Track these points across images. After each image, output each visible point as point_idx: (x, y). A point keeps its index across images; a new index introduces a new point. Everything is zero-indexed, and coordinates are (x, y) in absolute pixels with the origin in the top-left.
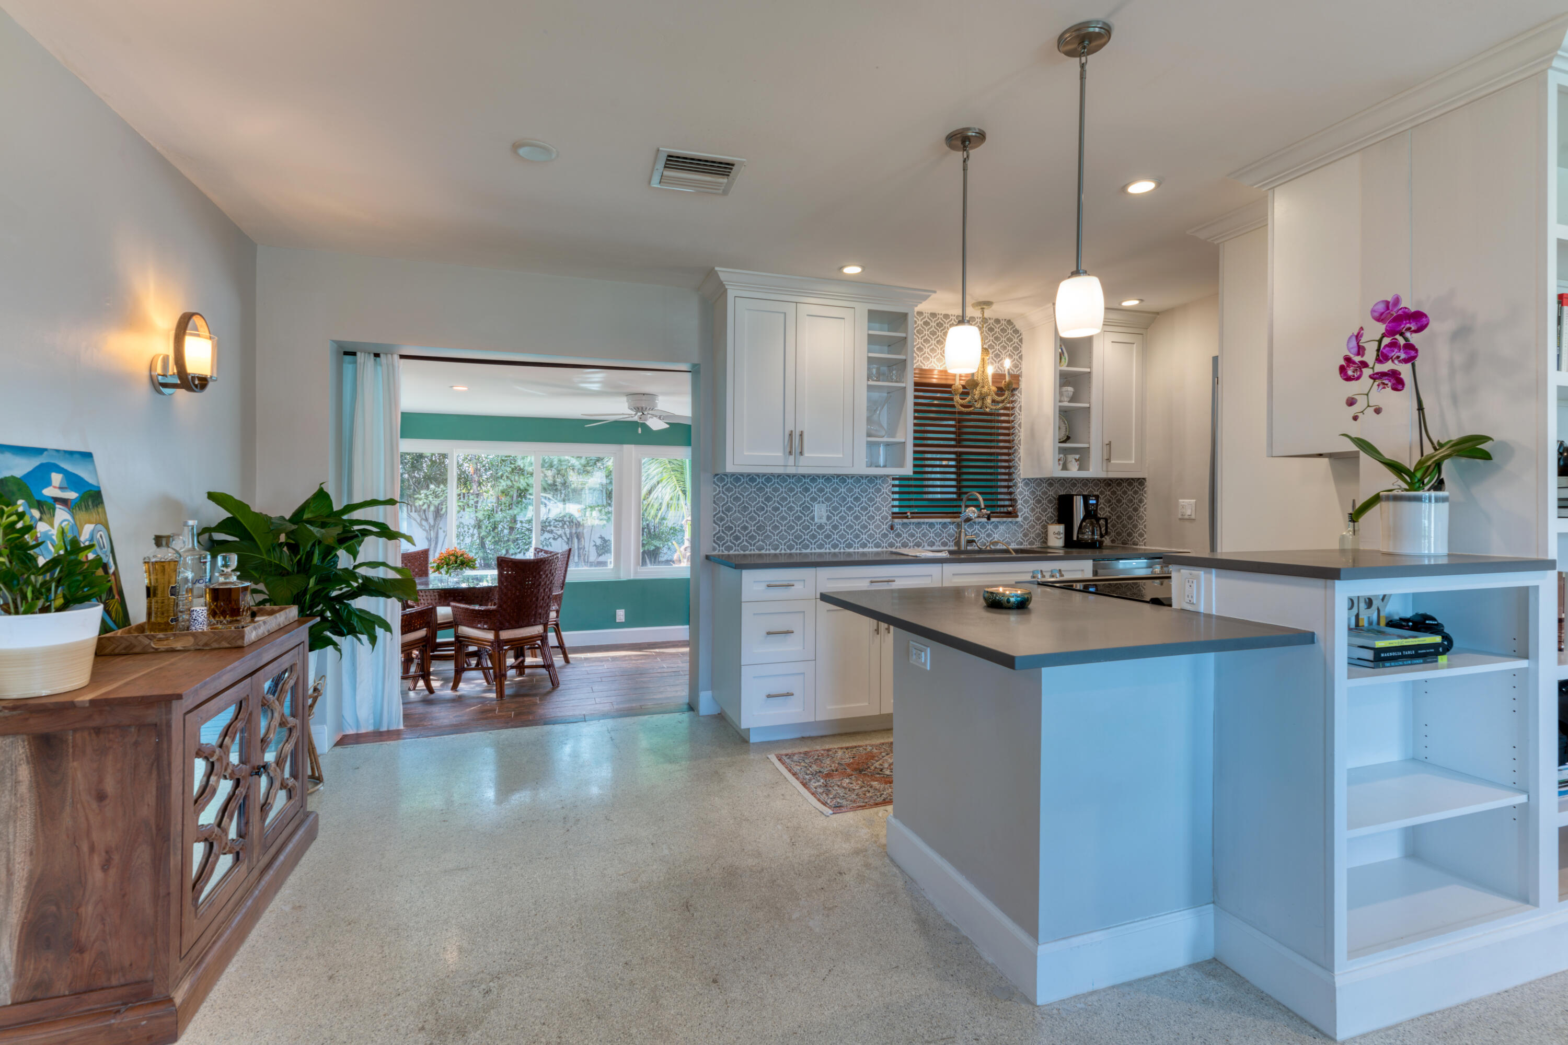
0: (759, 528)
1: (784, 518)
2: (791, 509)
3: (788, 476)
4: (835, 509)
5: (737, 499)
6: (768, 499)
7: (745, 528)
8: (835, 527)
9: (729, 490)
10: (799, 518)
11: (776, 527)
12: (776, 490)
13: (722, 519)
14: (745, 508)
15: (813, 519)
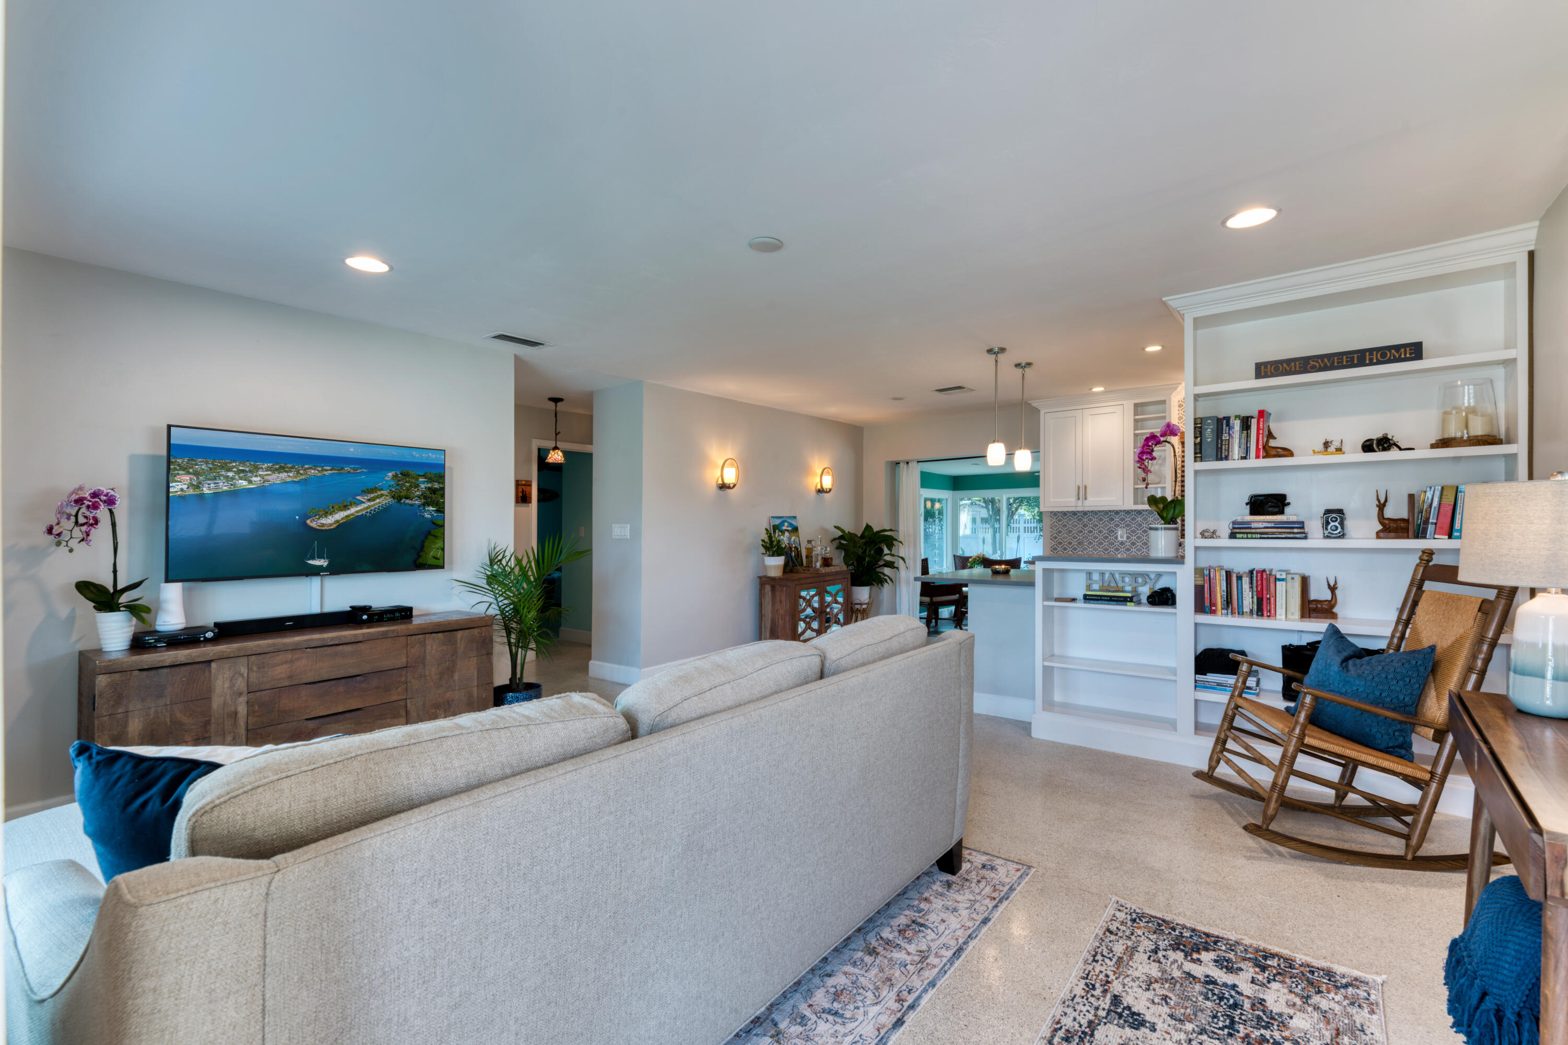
0: (1079, 543)
1: (1096, 538)
2: (1100, 532)
3: (1079, 512)
4: (1133, 532)
5: (1065, 526)
6: (1085, 526)
7: (1070, 543)
8: (1133, 544)
9: (1060, 520)
10: (1106, 538)
11: (1090, 543)
12: (1091, 520)
13: (1056, 538)
14: (1070, 532)
15: (1116, 538)
